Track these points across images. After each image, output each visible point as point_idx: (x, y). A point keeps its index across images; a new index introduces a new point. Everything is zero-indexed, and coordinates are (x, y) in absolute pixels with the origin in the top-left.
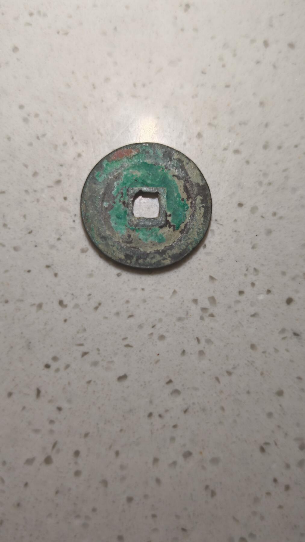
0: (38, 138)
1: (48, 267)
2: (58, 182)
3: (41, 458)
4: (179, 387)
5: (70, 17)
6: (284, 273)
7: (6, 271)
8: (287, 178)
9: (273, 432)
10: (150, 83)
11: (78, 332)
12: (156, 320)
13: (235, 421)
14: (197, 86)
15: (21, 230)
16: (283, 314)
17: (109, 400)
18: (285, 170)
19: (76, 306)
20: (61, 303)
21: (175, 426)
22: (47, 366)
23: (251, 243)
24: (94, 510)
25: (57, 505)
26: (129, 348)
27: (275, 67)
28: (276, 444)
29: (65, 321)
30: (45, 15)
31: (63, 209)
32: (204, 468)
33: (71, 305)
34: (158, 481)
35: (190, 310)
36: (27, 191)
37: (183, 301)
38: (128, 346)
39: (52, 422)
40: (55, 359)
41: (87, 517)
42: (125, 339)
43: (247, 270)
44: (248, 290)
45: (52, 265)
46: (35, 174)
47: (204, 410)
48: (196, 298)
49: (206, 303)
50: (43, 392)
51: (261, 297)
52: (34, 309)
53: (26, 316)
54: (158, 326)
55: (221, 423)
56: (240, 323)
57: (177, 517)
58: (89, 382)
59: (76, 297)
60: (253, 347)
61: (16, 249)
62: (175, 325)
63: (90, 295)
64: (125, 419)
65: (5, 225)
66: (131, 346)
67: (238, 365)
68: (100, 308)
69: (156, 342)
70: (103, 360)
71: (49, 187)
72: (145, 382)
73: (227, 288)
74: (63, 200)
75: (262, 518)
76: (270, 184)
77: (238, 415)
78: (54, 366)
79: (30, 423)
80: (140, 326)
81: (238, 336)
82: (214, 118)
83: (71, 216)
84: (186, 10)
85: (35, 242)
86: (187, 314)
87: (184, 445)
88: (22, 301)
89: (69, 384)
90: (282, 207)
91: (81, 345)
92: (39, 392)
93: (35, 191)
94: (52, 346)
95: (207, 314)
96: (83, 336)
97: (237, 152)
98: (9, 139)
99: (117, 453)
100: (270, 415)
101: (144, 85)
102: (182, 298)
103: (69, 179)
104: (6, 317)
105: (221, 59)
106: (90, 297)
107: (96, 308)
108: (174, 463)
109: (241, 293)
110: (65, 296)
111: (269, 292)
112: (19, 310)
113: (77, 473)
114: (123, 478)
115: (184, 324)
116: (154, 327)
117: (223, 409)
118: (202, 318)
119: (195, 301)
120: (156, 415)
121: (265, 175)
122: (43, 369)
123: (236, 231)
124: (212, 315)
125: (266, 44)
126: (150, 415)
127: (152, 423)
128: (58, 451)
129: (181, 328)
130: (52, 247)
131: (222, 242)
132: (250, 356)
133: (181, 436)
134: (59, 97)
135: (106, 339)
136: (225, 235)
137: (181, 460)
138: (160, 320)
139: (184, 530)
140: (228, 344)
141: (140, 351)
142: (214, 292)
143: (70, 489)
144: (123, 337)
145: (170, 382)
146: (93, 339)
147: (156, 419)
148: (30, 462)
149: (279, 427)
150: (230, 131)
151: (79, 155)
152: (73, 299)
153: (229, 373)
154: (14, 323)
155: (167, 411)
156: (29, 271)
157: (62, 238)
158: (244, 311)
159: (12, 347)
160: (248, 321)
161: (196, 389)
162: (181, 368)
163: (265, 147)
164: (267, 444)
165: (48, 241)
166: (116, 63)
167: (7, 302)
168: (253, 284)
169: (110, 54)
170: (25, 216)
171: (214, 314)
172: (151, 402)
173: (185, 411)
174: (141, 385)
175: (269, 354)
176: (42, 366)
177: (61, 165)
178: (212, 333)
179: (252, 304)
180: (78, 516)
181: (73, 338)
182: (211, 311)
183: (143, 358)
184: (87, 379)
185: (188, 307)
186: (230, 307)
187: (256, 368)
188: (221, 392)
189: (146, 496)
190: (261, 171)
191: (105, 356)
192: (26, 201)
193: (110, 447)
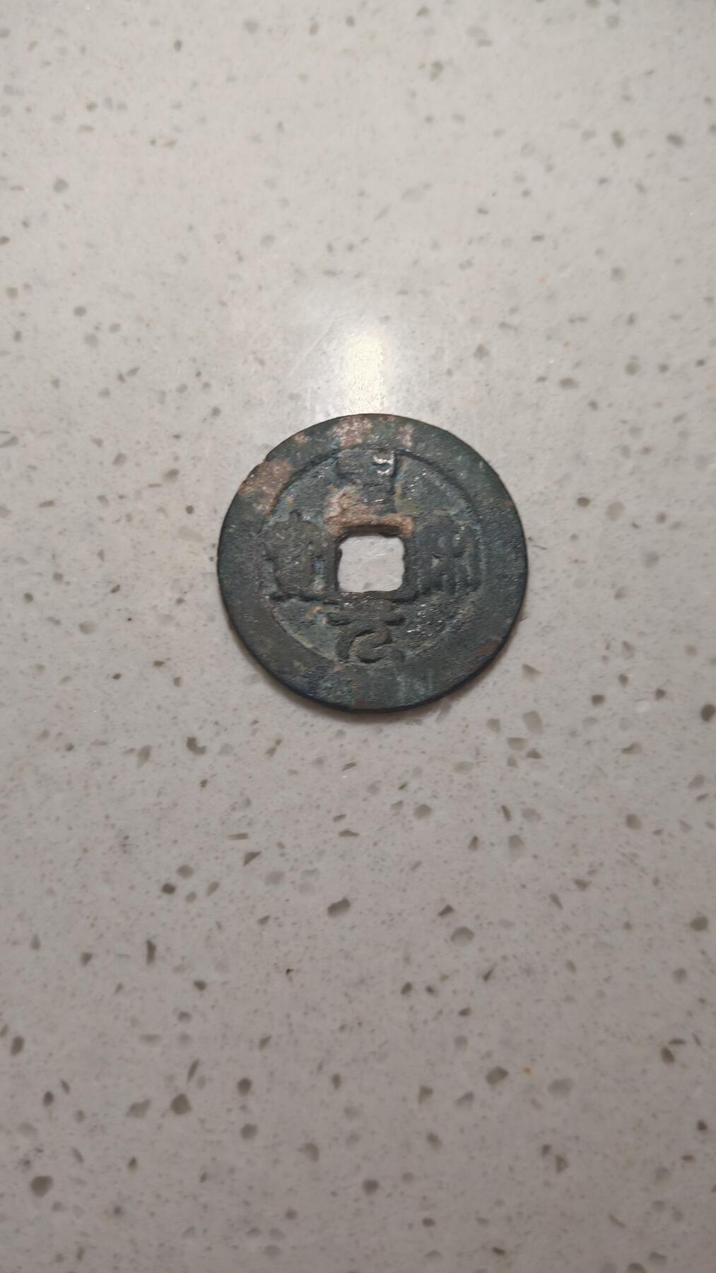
0: (121, 378)
1: (158, 664)
2: (173, 474)
3: (163, 1100)
4: (468, 923)
5: (178, 106)
6: (691, 650)
7: (66, 679)
8: (684, 435)
9: (690, 1014)
10: (365, 240)
11: (233, 809)
12: (407, 771)
13: (601, 994)
14: (470, 242)
15: (95, 586)
16: (695, 743)
17: (312, 958)
18: (678, 419)
19: (226, 750)
20: (192, 743)
21: (464, 1013)
22: (169, 889)
23: (614, 585)
24: (291, 1215)
25: (205, 1207)
26: (351, 839)
27: (641, 188)
28: (698, 1042)
29: (204, 783)
30: (122, 107)
31: (184, 533)
32: (535, 1104)
33: (214, 747)
34: (433, 1139)
35: (483, 744)
36: (102, 498)
37: (467, 726)
38: (347, 833)
39: (184, 1016)
40: (185, 871)
41: (275, 1233)
42: (340, 818)
43: (608, 648)
44: (613, 692)
45: (169, 659)
46: (119, 459)
47: (528, 971)
48: (496, 718)
49: (520, 728)
50: (160, 950)
51: (643, 708)
52: (133, 759)
53: (115, 777)
54: (414, 785)
55: (569, 999)
56: (599, 768)
57: (482, 1221)
58: (264, 920)
59: (226, 730)
60: (632, 821)
61: (84, 628)
62: (452, 781)
63: (255, 722)
64: (350, 1002)
65: (58, 577)
66: (355, 835)
67: (601, 864)
68: (279, 750)
69: (410, 822)
70: (292, 869)
71: (152, 486)
72: (390, 915)
73: (564, 690)
74: (185, 512)
75: (678, 1216)
76: (647, 451)
77: (607, 980)
78: (184, 886)
79: (134, 1022)
80: (373, 789)
81: (596, 799)
82: (513, 311)
83: (204, 549)
84: (434, 76)
85: (127, 609)
86: (478, 754)
87: (489, 1055)
88: (104, 743)
89: (219, 926)
90: (677, 501)
91: (243, 836)
92: (151, 948)
93: (121, 497)
94: (175, 842)
95: (523, 753)
96: (244, 817)
97: (567, 383)
98: (56, 383)
99: (336, 1080)
100: (680, 974)
101: (351, 248)
102: (464, 719)
103: (195, 466)
104: (69, 783)
105: (519, 179)
106: (257, 726)
107: (271, 752)
108: (469, 1097)
109: (598, 699)
110: (201, 728)
111: (660, 694)
112: (99, 764)
113: (248, 1131)
114: (353, 1138)
115: (471, 777)
116: (402, 787)
117: (571, 966)
118: (512, 763)
119: (494, 724)
120: (419, 987)
121: (635, 431)
122: (159, 897)
123: (576, 561)
124: (534, 755)
125: (618, 140)
126: (407, 988)
127: (411, 1008)
128: (202, 1083)
129: (465, 787)
130: (167, 619)
131: (545, 588)
132: (628, 843)
133: (481, 1035)
134: (163, 284)
135: (298, 821)
136: (553, 571)
137: (481, 1088)
138: (418, 772)
139: (499, 1251)
140: (574, 817)
141: (375, 844)
142: (535, 701)
143: (232, 1170)
144: (335, 814)
145: (448, 910)
146: (267, 822)
147: (419, 996)
148: (138, 1110)
149: (702, 1001)
150: (549, 338)
151: (216, 412)
152: (218, 734)
153: (582, 885)
154: (88, 795)
155: (444, 978)
156: (117, 677)
157: (188, 597)
158: (606, 740)
159: (85, 851)
160: (617, 762)
161: (508, 925)
162: (471, 877)
163: (631, 369)
164: (678, 1042)
165: (155, 607)
166: (285, 203)
167: (70, 748)
168: (623, 679)
169: (271, 184)
170: (101, 555)
171: (539, 751)
172: (407, 960)
173: (487, 977)
174: (383, 922)
175: (670, 835)
176: (156, 889)
177: (177, 437)
178: (536, 795)
179: (625, 725)
180: (254, 1232)
181: (223, 823)
182: (531, 745)
183: (383, 860)
184: (261, 914)
185: (478, 738)
186: (573, 734)
187: (643, 870)
188: (566, 928)
189: (407, 1177)
190: (624, 422)
191: (296, 860)
192: (101, 519)
193: (320, 1067)
